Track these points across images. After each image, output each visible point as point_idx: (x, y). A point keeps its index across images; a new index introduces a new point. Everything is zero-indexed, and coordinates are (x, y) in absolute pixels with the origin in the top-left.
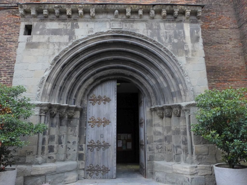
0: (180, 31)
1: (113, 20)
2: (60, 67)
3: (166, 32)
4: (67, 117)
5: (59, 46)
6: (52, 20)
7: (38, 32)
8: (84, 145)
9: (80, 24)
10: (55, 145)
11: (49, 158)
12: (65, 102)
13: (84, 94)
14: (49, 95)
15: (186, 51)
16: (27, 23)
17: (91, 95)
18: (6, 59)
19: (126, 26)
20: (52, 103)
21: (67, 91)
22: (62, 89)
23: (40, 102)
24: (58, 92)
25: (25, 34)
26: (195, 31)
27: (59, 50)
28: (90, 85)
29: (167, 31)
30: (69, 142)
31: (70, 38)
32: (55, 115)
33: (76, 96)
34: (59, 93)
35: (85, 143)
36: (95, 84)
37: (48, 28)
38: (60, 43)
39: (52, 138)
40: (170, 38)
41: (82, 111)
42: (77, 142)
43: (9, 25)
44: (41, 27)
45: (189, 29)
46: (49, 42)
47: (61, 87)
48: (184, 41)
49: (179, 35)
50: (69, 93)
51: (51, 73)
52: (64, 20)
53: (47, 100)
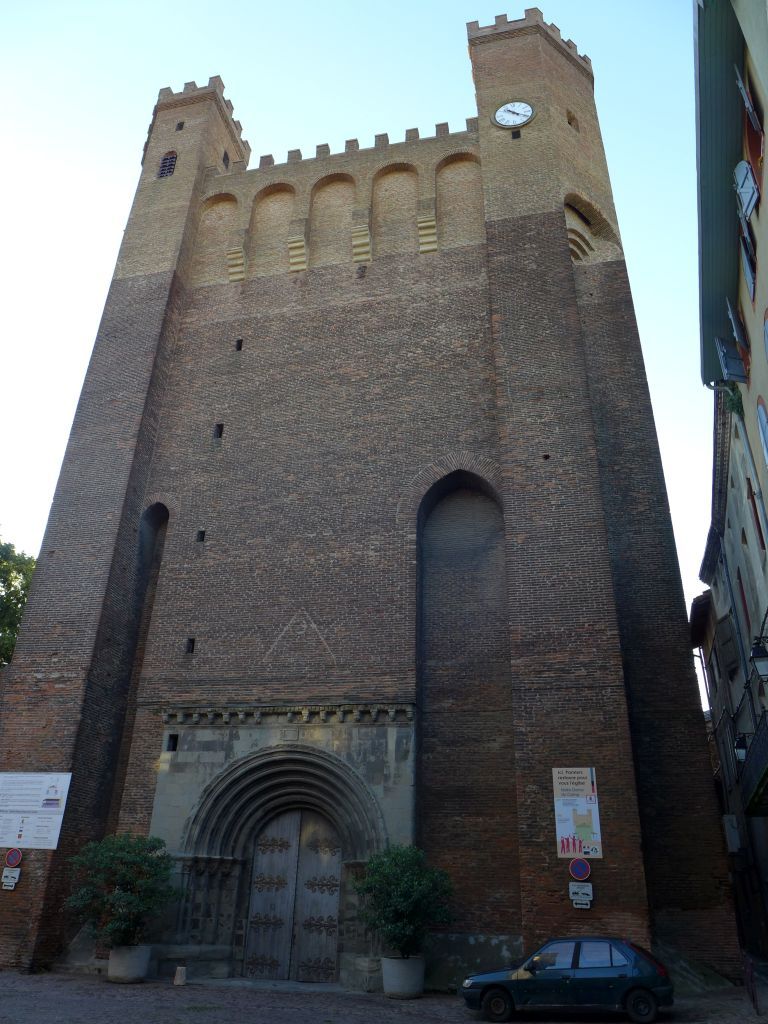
0: (381, 741)
1: (286, 727)
2: (212, 801)
3: (360, 745)
4: (220, 875)
5: (212, 769)
6: (203, 728)
7: (186, 747)
8: (244, 921)
9: (242, 733)
10: (201, 919)
11: (192, 937)
12: (218, 851)
13: (250, 835)
14: (196, 843)
15: (386, 776)
16: (172, 732)
17: (261, 837)
18: (144, 786)
19: (303, 735)
20: (200, 856)
21: (222, 834)
22: (215, 832)
23: (183, 855)
24: (208, 836)
25: (168, 750)
26: (405, 741)
27: (211, 775)
28: (258, 821)
29: (362, 742)
30: (222, 915)
31: (227, 756)
32: (203, 872)
33: (236, 841)
34: (210, 840)
35: (247, 918)
36: (267, 819)
37: (198, 739)
38: (213, 765)
39: (197, 907)
40: (365, 754)
41: (246, 865)
42: (233, 915)
43: (149, 731)
44: (189, 738)
45: (395, 737)
46: (199, 762)
47: (213, 830)
48: (385, 759)
49: (379, 749)
50: (224, 837)
51: (199, 811)
52: (220, 728)
53: (192, 852)
